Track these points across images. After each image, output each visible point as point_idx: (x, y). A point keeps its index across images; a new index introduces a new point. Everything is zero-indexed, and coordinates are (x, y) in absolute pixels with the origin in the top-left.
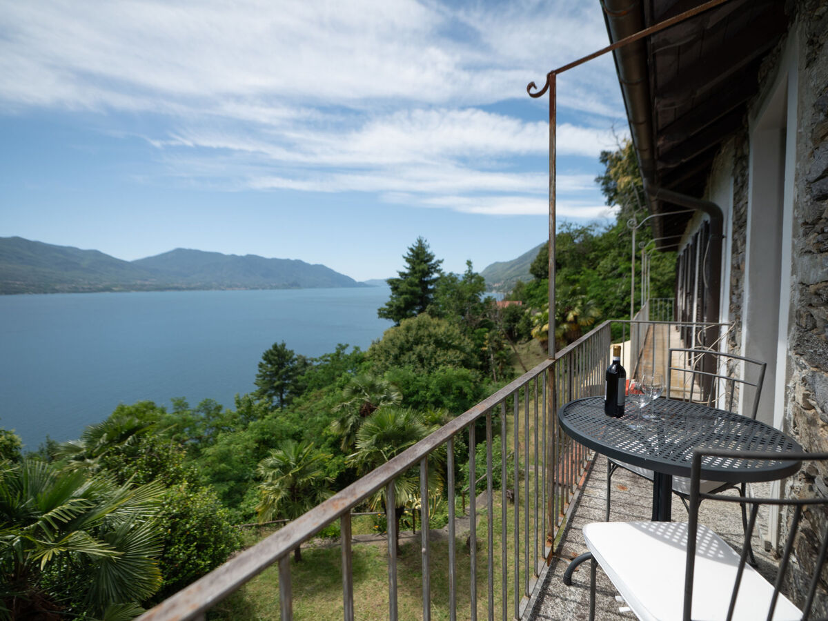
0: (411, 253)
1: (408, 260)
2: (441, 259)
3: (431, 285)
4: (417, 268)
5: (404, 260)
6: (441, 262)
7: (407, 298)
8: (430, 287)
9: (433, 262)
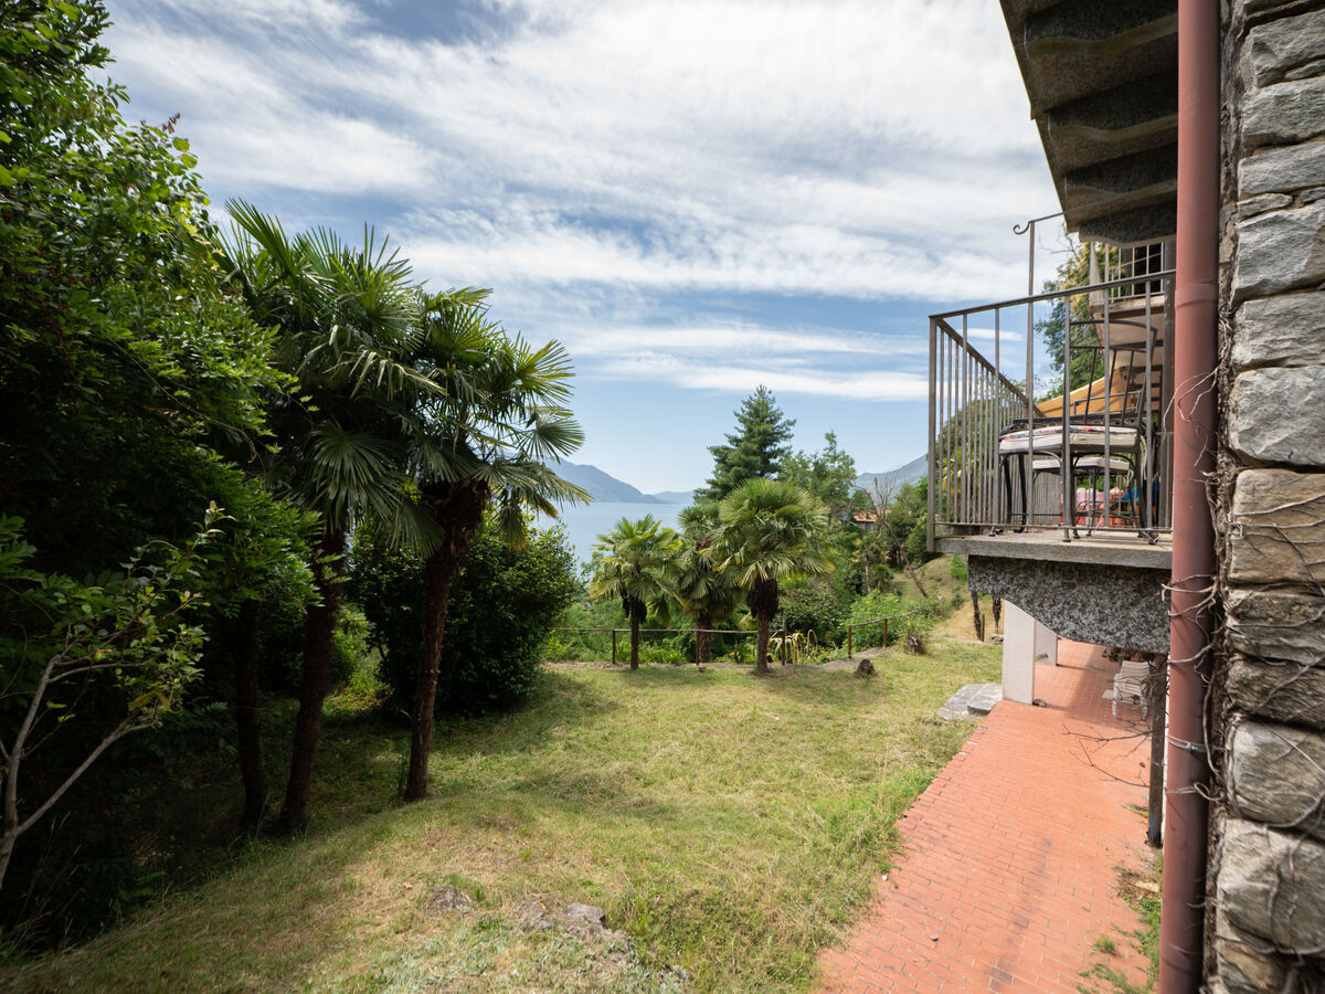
0: (747, 410)
1: (743, 420)
2: (792, 420)
3: (775, 458)
4: (756, 429)
5: (736, 418)
6: (792, 424)
7: (739, 471)
8: (772, 461)
9: (779, 423)
